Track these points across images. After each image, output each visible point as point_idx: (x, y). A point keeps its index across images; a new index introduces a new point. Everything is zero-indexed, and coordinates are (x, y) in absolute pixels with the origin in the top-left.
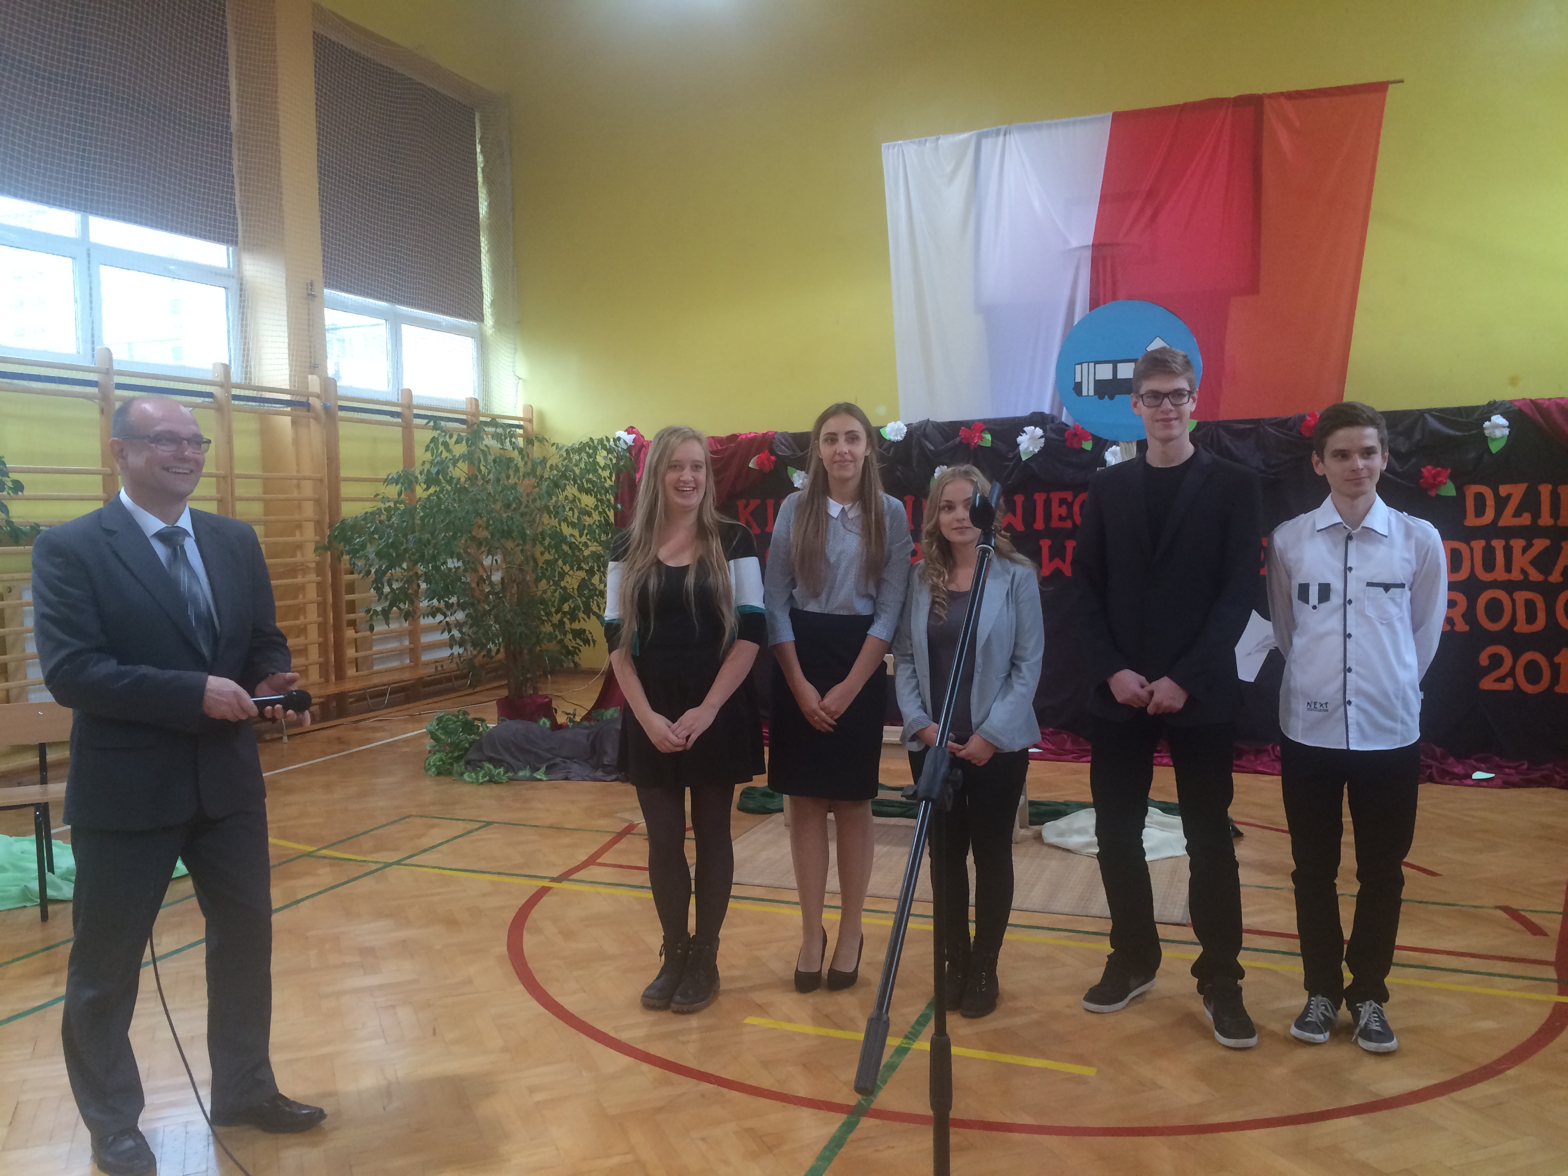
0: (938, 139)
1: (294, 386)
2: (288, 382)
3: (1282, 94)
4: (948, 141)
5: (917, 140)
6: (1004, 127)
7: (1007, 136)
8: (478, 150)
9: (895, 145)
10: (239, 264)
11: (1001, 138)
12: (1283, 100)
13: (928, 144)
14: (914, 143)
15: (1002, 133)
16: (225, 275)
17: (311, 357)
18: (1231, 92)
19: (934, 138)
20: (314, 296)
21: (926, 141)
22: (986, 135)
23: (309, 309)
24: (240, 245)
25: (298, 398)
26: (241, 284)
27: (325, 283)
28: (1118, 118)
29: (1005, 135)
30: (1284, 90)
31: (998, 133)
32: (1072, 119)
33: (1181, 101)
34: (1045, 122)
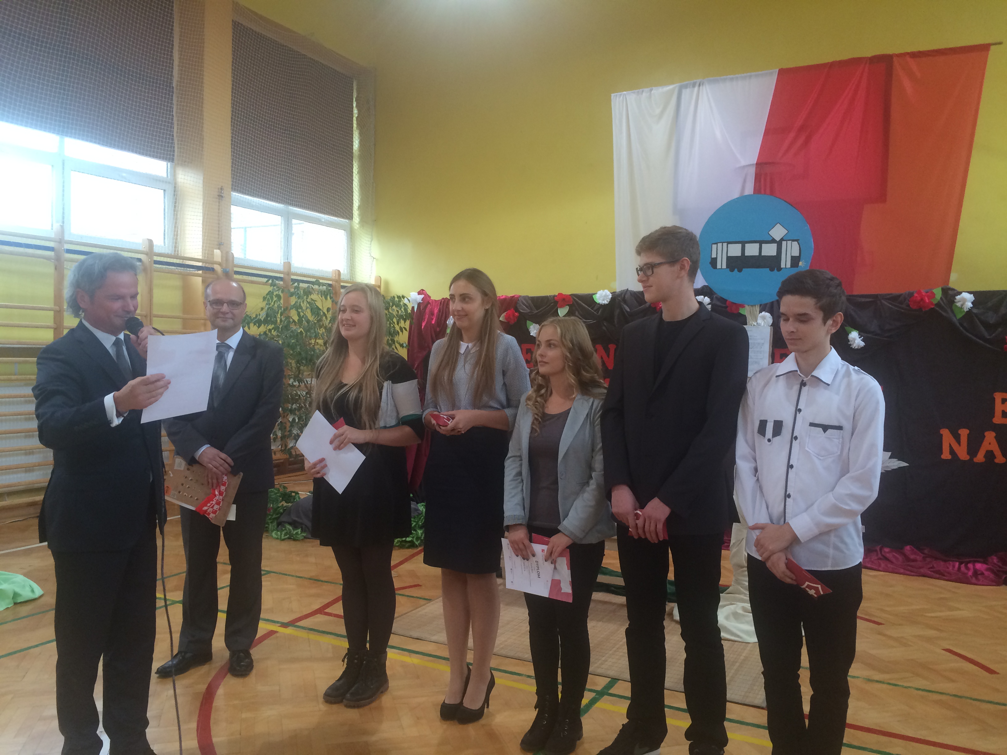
0: (651, 90)
1: (205, 257)
2: (201, 254)
3: (908, 53)
4: (659, 92)
5: (636, 91)
6: (698, 81)
7: (701, 87)
8: (354, 105)
9: (621, 95)
10: (174, 175)
11: (696, 89)
12: (908, 59)
13: (644, 94)
14: (634, 93)
15: (697, 84)
16: (163, 181)
17: (218, 238)
18: (869, 53)
19: (648, 89)
20: (222, 197)
21: (643, 91)
22: (686, 87)
23: (219, 206)
24: (176, 161)
25: (207, 265)
26: (175, 187)
27: (232, 188)
28: (782, 72)
29: (699, 85)
30: (909, 51)
31: (694, 85)
32: (749, 74)
33: (830, 60)
34: (728, 77)
